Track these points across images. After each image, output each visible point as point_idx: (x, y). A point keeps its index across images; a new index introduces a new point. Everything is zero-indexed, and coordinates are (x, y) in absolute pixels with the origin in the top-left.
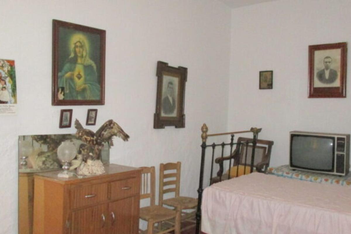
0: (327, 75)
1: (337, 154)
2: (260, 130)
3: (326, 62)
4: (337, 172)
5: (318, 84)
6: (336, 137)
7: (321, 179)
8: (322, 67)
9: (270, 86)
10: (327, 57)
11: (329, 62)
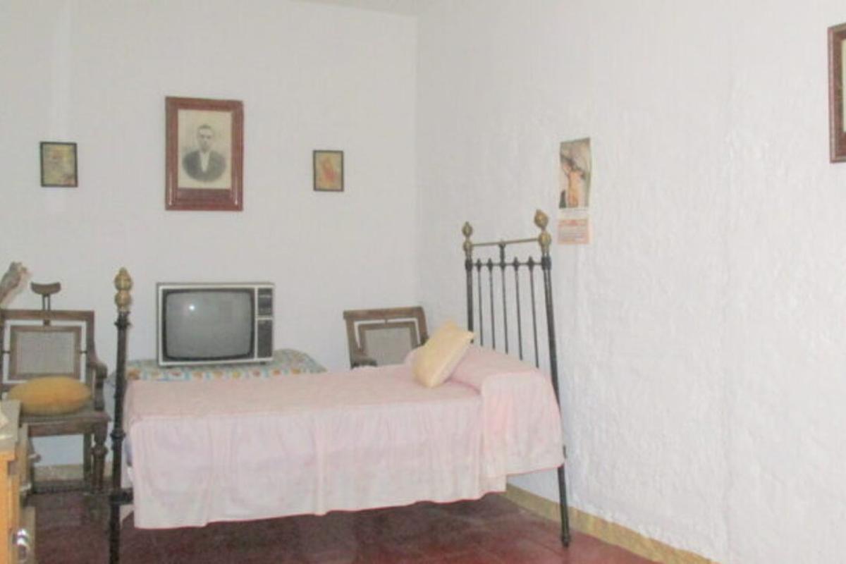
0: (204, 163)
1: (259, 321)
2: (56, 287)
3: (203, 136)
4: (260, 355)
5: (186, 181)
6: (256, 288)
7: (228, 375)
8: (195, 145)
9: (72, 180)
10: (205, 127)
11: (209, 137)
